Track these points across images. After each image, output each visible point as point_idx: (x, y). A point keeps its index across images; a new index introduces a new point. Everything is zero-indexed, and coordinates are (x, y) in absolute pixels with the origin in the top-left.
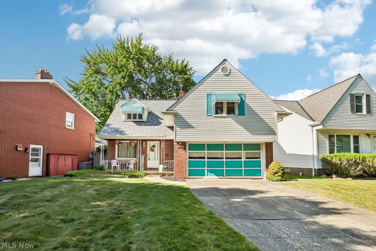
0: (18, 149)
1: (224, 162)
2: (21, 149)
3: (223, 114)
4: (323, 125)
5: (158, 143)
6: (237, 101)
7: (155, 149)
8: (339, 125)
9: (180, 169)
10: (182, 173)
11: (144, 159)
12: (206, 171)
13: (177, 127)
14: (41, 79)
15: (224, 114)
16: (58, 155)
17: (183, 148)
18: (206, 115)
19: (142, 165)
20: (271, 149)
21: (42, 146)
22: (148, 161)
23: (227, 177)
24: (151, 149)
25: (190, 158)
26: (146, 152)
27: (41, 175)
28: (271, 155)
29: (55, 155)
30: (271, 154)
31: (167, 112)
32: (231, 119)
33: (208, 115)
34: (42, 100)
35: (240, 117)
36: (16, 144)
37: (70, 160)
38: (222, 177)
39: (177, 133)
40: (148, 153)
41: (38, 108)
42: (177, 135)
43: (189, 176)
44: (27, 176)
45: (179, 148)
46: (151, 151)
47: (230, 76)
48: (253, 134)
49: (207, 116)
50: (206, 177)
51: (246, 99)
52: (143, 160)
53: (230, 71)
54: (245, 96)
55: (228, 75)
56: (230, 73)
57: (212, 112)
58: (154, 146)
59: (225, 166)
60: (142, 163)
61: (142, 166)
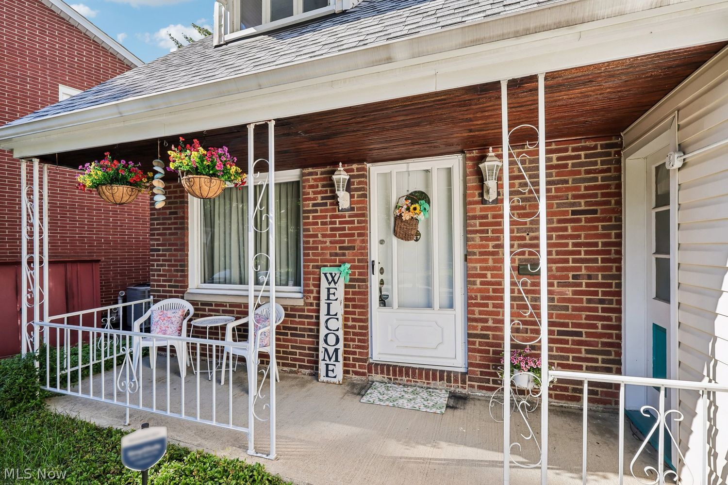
5: (449, 170)
7: (428, 222)
11: (346, 293)
19: (332, 339)
22: (377, 314)
24: (398, 218)
26: (358, 244)
40: (375, 253)
46: (395, 233)
52: (338, 308)
58: (418, 198)
60: (333, 324)
61: (331, 350)
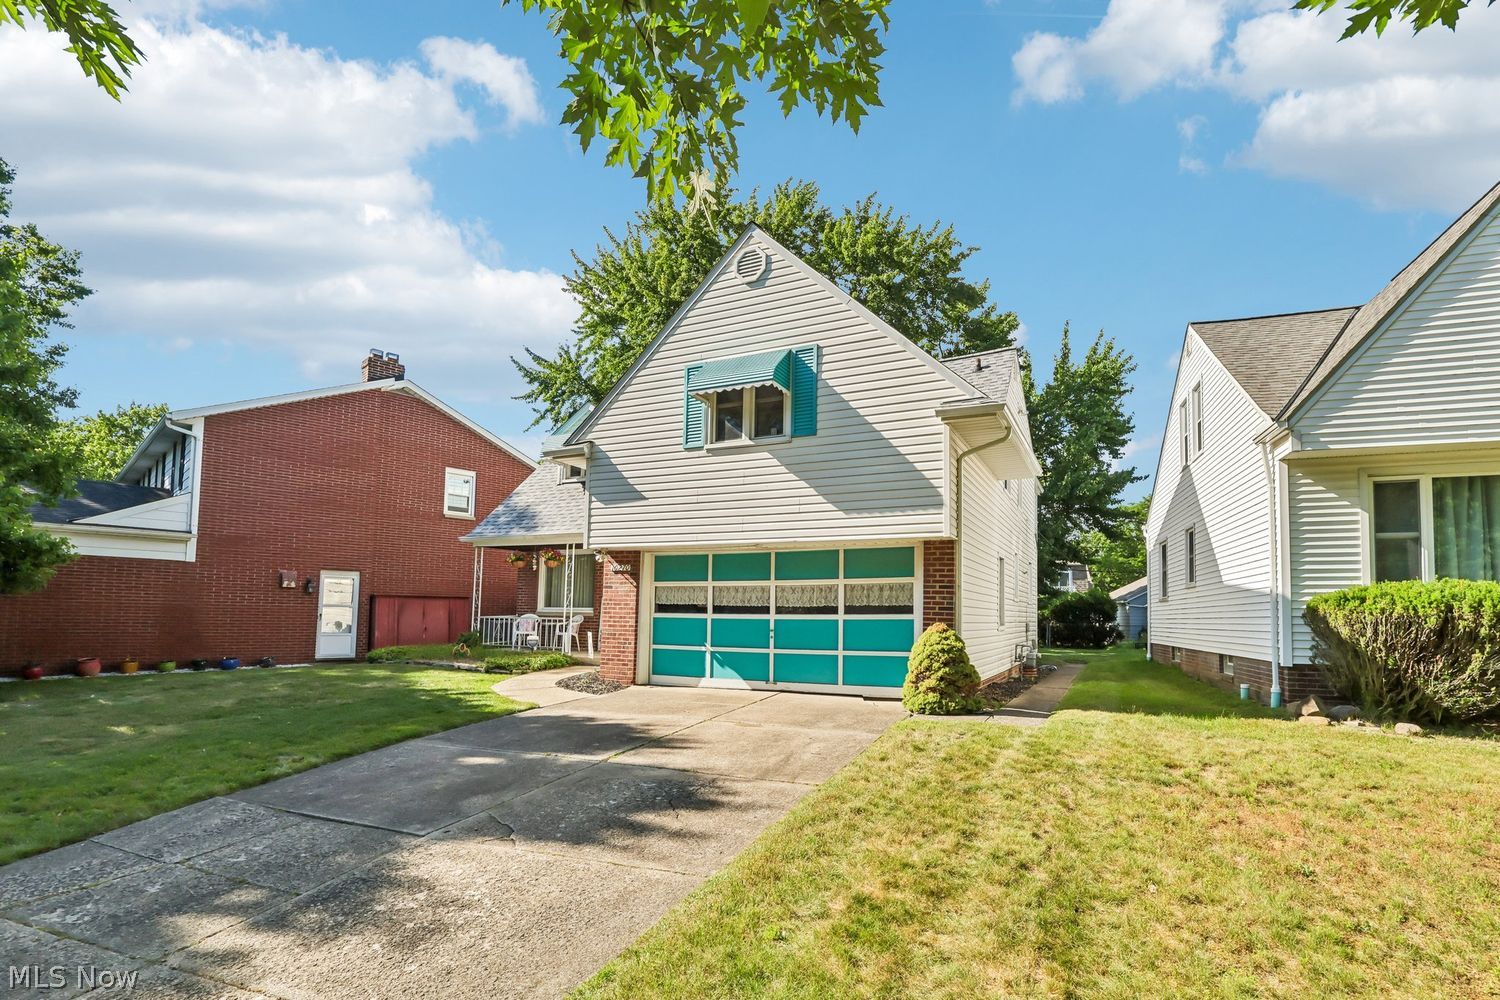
0: (285, 585)
1: (772, 627)
2: (293, 585)
3: (741, 437)
4: (1299, 437)
6: (762, 383)
8: (1420, 425)
9: (618, 647)
10: (624, 665)
12: (708, 657)
13: (593, 499)
14: (369, 380)
15: (744, 440)
16: (402, 600)
17: (626, 572)
18: (681, 448)
20: (943, 571)
21: (358, 573)
23: (781, 685)
25: (661, 608)
27: (353, 655)
28: (944, 598)
29: (392, 600)
30: (943, 593)
31: (567, 448)
32: (766, 455)
33: (690, 445)
34: (358, 444)
35: (797, 442)
36: (281, 571)
37: (441, 613)
38: (762, 684)
39: (593, 520)
41: (344, 467)
42: (593, 526)
43: (654, 674)
44: (308, 656)
45: (616, 572)
47: (768, 283)
48: (845, 510)
49: (687, 450)
50: (705, 681)
51: (824, 367)
53: (769, 262)
54: (820, 356)
55: (760, 282)
56: (768, 270)
57: (703, 435)
59: (772, 641)
